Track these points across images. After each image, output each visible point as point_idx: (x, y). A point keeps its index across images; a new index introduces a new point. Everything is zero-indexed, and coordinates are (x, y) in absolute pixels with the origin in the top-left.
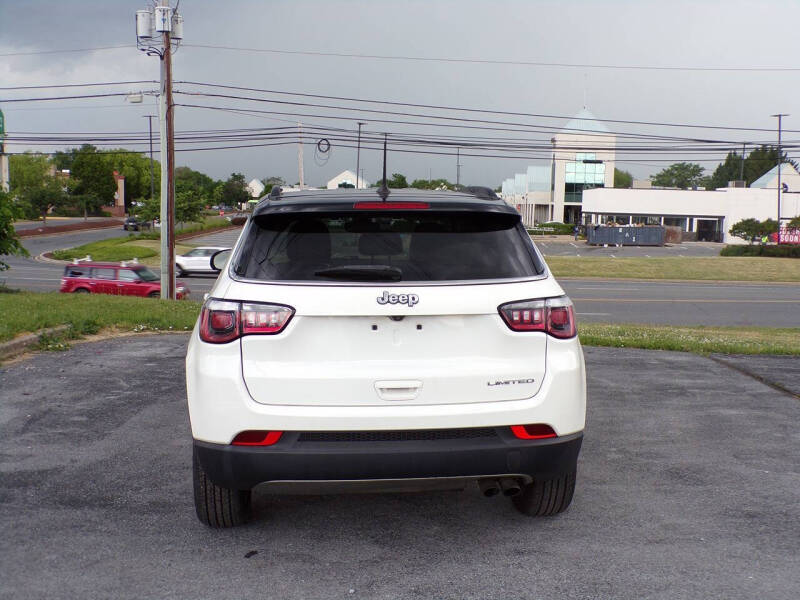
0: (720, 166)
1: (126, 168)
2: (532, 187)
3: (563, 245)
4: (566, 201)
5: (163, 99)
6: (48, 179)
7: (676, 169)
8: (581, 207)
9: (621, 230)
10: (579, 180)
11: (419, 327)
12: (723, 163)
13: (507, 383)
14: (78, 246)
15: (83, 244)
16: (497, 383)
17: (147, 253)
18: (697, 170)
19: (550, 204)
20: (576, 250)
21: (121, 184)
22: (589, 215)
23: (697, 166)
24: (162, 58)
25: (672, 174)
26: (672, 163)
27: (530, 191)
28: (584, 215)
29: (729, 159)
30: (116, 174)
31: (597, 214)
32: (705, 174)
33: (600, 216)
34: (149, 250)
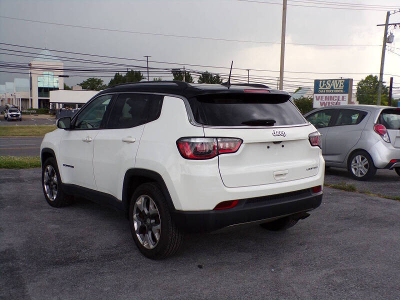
0: (112, 79)
2: (18, 89)
3: (43, 119)
4: (39, 97)
7: (90, 81)
8: (49, 100)
9: (73, 111)
10: (46, 86)
12: (113, 78)
18: (100, 82)
19: (30, 98)
20: (51, 122)
22: (54, 104)
23: (100, 80)
25: (88, 83)
26: (88, 78)
27: (17, 91)
28: (51, 104)
29: (116, 76)
31: (59, 103)
32: (104, 83)
33: (61, 105)
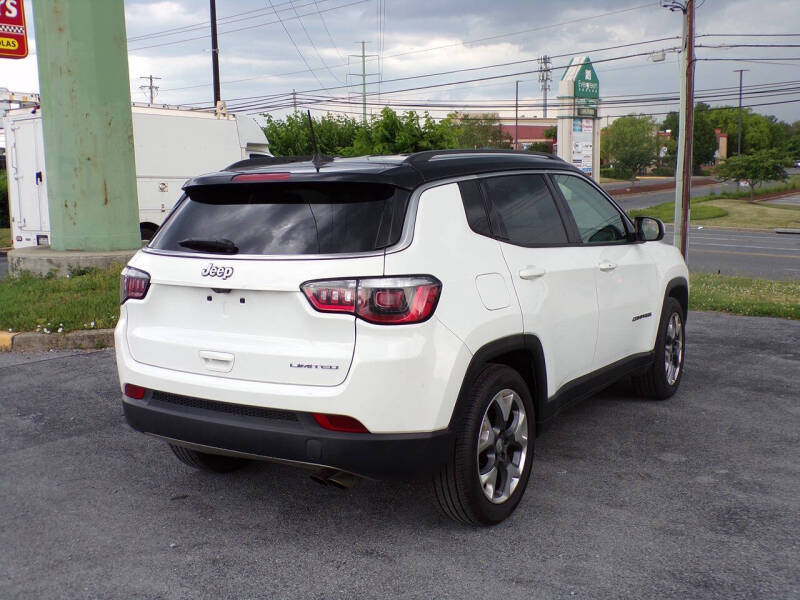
1: (730, 125)
5: (684, 55)
6: (649, 140)
11: (242, 301)
13: (309, 366)
14: (653, 205)
15: (659, 204)
16: (299, 366)
17: (717, 213)
21: (723, 142)
24: (685, 11)
30: (718, 132)
34: (720, 209)
